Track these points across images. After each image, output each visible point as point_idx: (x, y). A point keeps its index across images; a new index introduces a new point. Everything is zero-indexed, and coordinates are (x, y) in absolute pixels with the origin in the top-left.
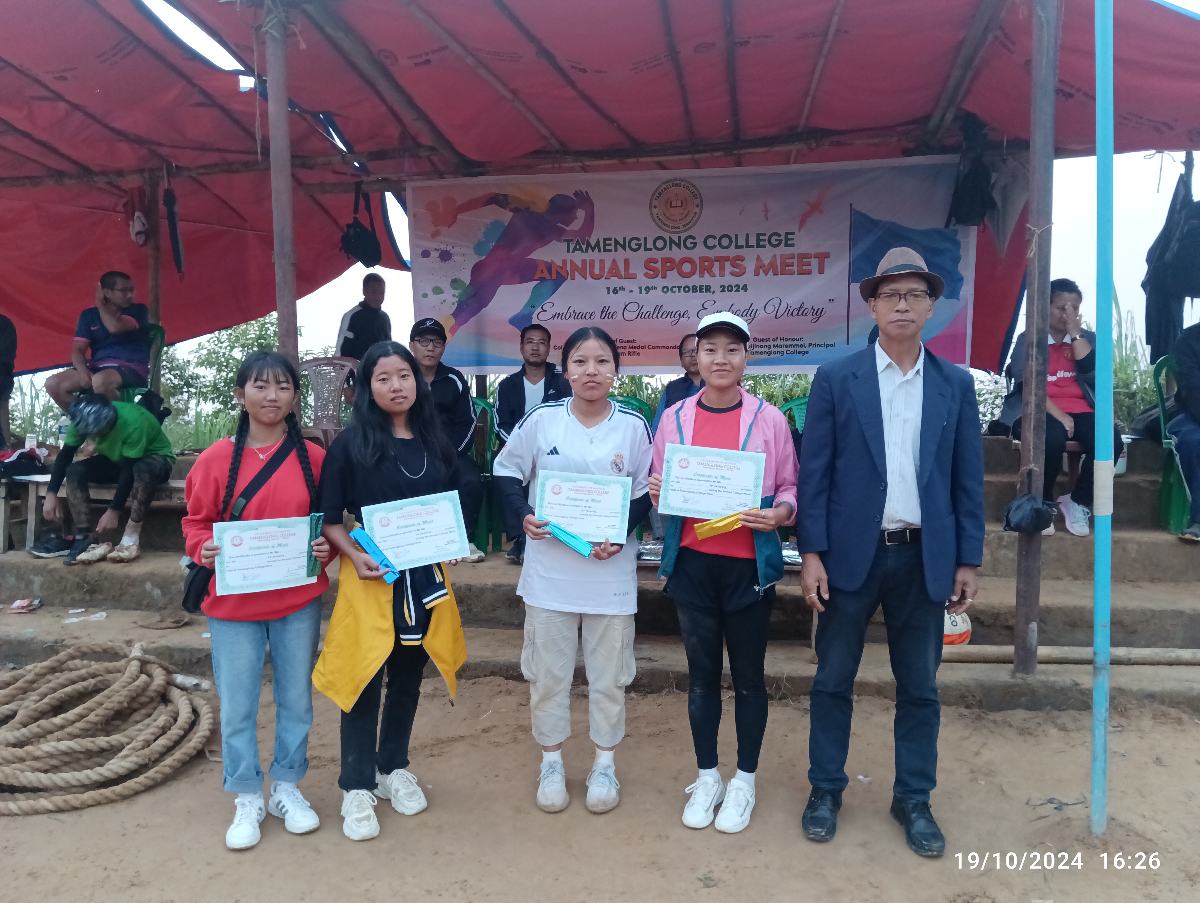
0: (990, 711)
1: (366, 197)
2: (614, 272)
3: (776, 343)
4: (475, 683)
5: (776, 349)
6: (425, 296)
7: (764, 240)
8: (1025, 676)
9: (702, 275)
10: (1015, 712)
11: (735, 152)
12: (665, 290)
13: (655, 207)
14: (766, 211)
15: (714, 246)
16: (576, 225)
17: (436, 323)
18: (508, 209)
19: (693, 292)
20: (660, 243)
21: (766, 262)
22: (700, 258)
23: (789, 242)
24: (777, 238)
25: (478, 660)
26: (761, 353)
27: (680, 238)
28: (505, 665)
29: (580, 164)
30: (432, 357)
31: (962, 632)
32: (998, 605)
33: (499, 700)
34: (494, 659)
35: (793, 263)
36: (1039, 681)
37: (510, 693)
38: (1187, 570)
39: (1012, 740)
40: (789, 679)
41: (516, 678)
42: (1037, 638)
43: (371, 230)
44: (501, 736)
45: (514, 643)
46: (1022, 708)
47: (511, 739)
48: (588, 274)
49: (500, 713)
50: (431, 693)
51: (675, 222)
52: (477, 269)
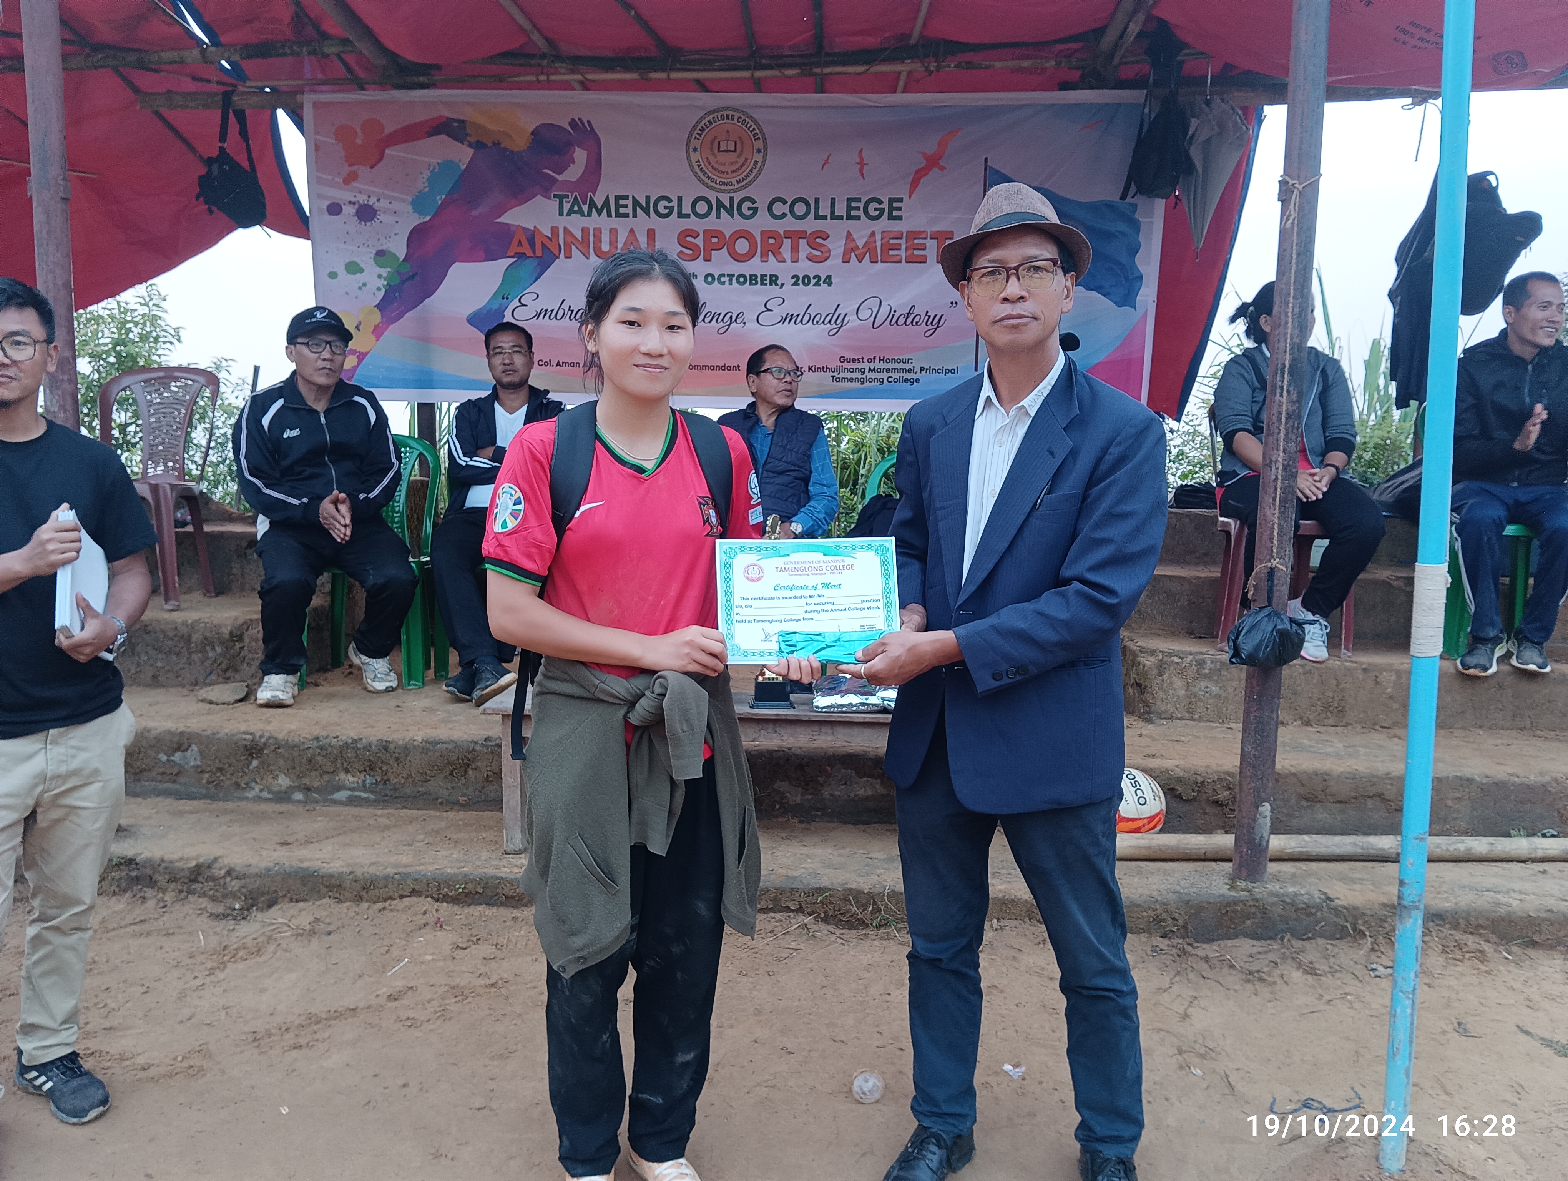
0: (1197, 942)
1: (241, 116)
3: (872, 366)
4: (384, 909)
5: (873, 375)
6: (333, 275)
7: (858, 209)
8: (1250, 885)
9: (764, 257)
10: (1237, 942)
11: (817, 70)
12: (710, 279)
13: (695, 150)
14: (862, 164)
15: (784, 215)
16: (574, 173)
17: (331, 315)
18: (466, 143)
19: (751, 284)
20: (702, 208)
21: (860, 243)
22: (762, 232)
23: (895, 213)
24: (878, 206)
25: (390, 871)
26: (851, 380)
27: (732, 199)
28: (434, 880)
29: (578, 77)
30: (330, 369)
31: (1154, 813)
32: (1203, 769)
33: (421, 939)
34: (417, 868)
35: (900, 244)
36: (1273, 894)
37: (441, 926)
38: (1464, 712)
39: (1235, 991)
40: (892, 895)
41: (455, 900)
42: (1269, 824)
43: (248, 169)
44: (420, 1006)
45: (455, 837)
46: (1246, 936)
47: (436, 1012)
48: (592, 251)
49: (422, 963)
50: (308, 927)
51: (725, 175)
52: (416, 236)
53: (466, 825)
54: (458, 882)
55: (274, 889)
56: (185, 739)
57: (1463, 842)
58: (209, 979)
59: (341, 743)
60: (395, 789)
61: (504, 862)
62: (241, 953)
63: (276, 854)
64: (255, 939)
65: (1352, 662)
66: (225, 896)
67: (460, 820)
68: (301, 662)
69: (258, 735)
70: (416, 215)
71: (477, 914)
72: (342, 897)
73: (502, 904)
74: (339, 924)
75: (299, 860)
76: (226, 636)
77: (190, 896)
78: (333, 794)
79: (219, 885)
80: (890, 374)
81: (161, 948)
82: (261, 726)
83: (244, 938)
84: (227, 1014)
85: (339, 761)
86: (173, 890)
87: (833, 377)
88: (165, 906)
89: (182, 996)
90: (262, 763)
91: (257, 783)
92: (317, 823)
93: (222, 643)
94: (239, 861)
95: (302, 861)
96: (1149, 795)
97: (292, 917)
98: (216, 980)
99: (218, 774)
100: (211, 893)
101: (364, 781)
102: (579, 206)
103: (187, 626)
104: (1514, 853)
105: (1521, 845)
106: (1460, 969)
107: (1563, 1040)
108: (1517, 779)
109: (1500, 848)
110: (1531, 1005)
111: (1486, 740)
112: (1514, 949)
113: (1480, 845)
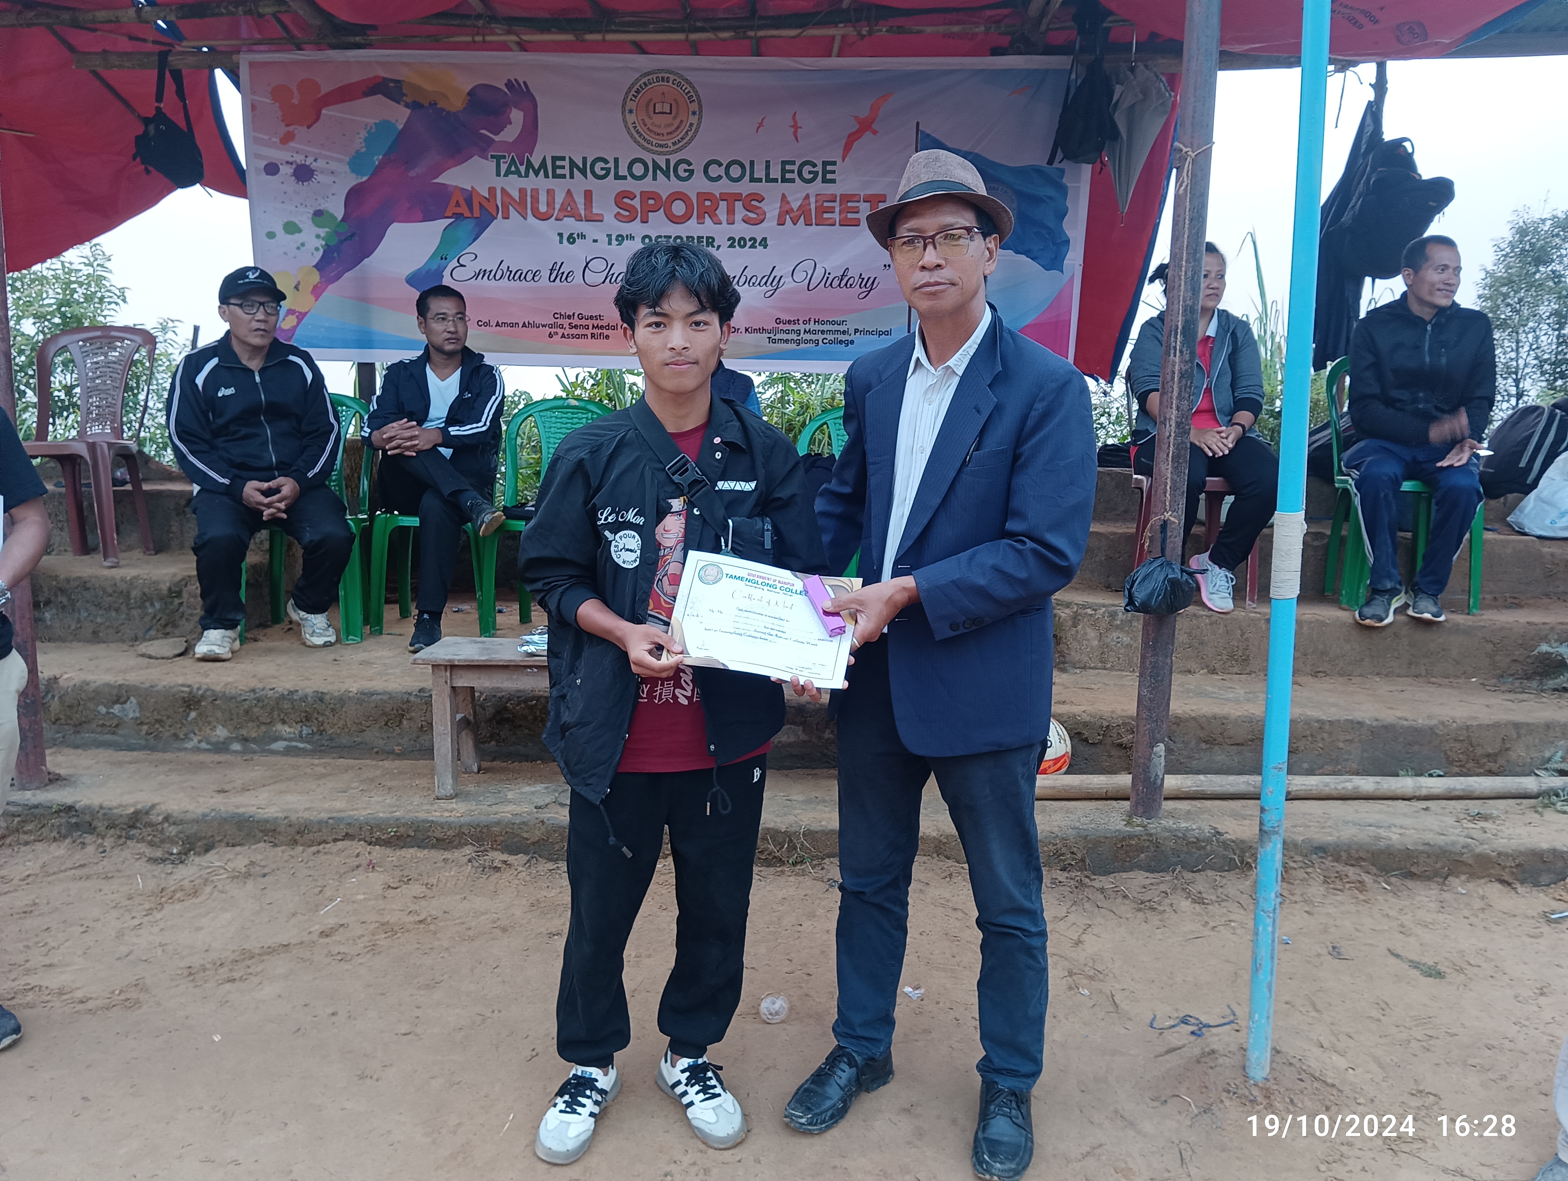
0: (1095, 875)
1: (177, 76)
2: (569, 210)
3: (807, 327)
4: (318, 852)
5: (808, 337)
6: (271, 235)
7: (793, 172)
8: (1146, 821)
9: (701, 220)
10: (1131, 874)
11: (751, 33)
13: (631, 111)
14: (796, 127)
15: (719, 178)
16: (510, 134)
17: (264, 275)
18: (402, 103)
20: (638, 169)
21: (795, 205)
22: (698, 194)
23: (829, 176)
24: (811, 169)
25: (324, 816)
26: (787, 341)
27: (668, 161)
28: (367, 824)
29: (515, 38)
30: (264, 330)
31: (1059, 755)
32: (1109, 714)
33: (354, 880)
34: (351, 813)
35: (834, 207)
36: (1165, 829)
37: (373, 867)
38: (1362, 660)
39: (1127, 919)
40: (808, 833)
41: (386, 843)
42: (1163, 764)
43: (184, 128)
44: (351, 942)
45: (389, 784)
46: (1141, 868)
47: (366, 947)
48: (529, 211)
49: (354, 902)
50: (244, 870)
51: (660, 137)
52: (354, 196)
53: (400, 773)
54: (390, 826)
55: (210, 834)
56: (124, 692)
57: (1350, 781)
58: (146, 918)
59: (277, 695)
60: (331, 739)
61: (436, 807)
62: (178, 895)
63: (212, 801)
64: (192, 881)
65: (1256, 612)
66: (163, 841)
67: (395, 769)
68: (239, 617)
69: (196, 687)
70: (354, 175)
71: (409, 856)
72: (277, 841)
73: (433, 847)
74: (274, 866)
75: (235, 806)
76: (165, 592)
77: (129, 842)
78: (270, 745)
79: (157, 830)
80: (825, 336)
81: (100, 890)
82: (199, 679)
83: (182, 880)
84: (163, 951)
85: (276, 712)
86: (112, 836)
87: (769, 338)
88: (104, 851)
89: (120, 935)
90: (200, 715)
91: (195, 734)
92: (255, 772)
93: (161, 599)
94: (176, 808)
95: (237, 807)
96: (1055, 739)
97: (229, 860)
98: (152, 920)
99: (157, 726)
100: (149, 838)
101: (301, 732)
102: (516, 167)
103: (126, 582)
104: (1399, 792)
105: (1406, 783)
106: (1339, 898)
107: (1431, 963)
108: (1405, 723)
109: (1385, 786)
110: (1404, 931)
111: (1383, 687)
112: (1393, 880)
113: (1367, 784)
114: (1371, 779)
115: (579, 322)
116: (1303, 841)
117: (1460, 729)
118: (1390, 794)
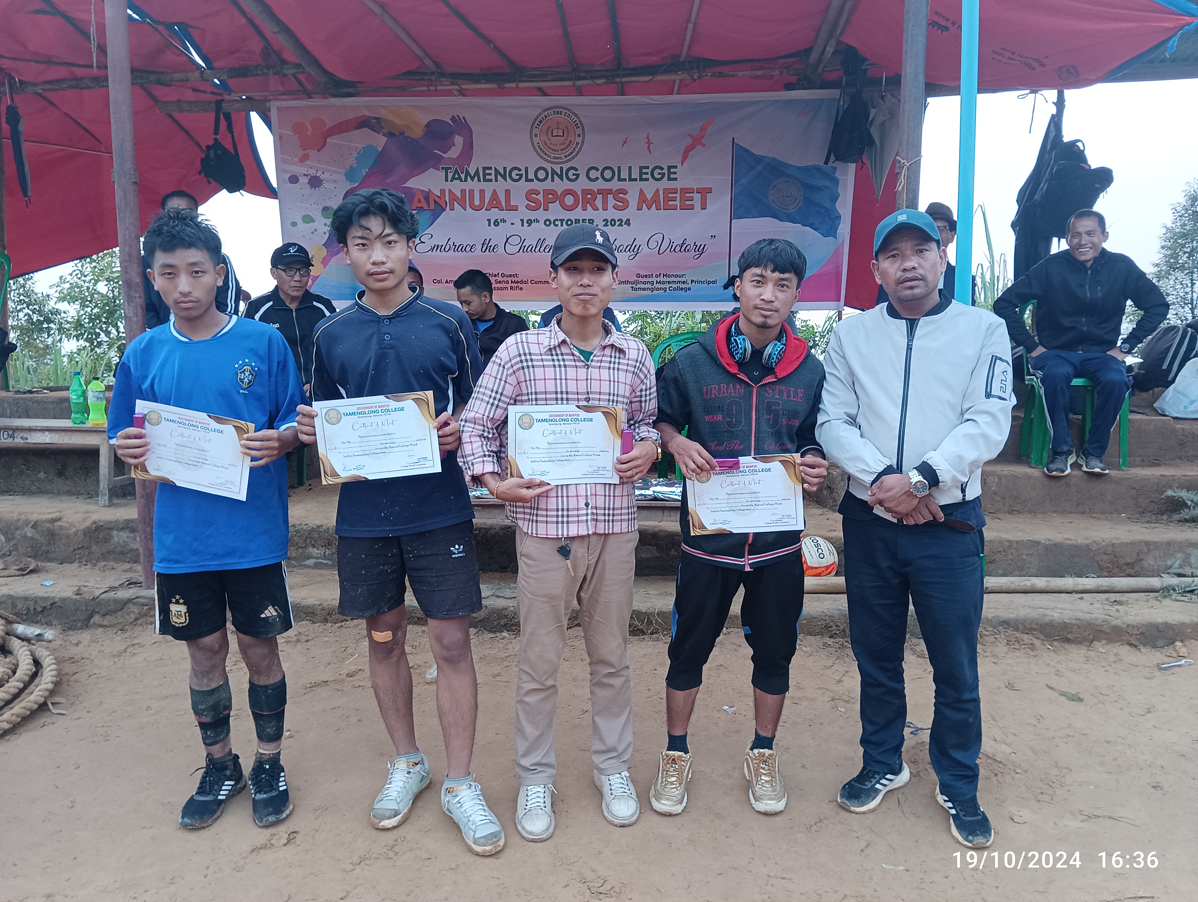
1: (228, 117)
2: (495, 203)
3: (659, 279)
5: (659, 286)
6: (294, 224)
7: (647, 173)
9: (584, 207)
11: (618, 80)
12: (548, 223)
13: (536, 135)
14: (649, 143)
15: (597, 178)
16: (454, 153)
17: (301, 249)
18: (381, 133)
20: (541, 174)
21: (649, 197)
22: (583, 190)
23: (672, 176)
24: (661, 171)
26: (644, 289)
27: (561, 169)
29: (457, 87)
30: (298, 287)
31: (829, 564)
35: (676, 197)
40: (661, 614)
43: (233, 153)
48: (468, 205)
50: (294, 637)
51: (557, 153)
57: (1029, 580)
59: (309, 529)
70: (349, 183)
72: (314, 620)
74: (313, 635)
78: (306, 561)
85: (309, 540)
87: (632, 287)
96: (826, 552)
101: (325, 553)
102: (459, 175)
104: (1063, 588)
105: (1068, 582)
106: (1016, 654)
107: (1074, 692)
108: (1069, 542)
109: (1054, 584)
110: (1058, 674)
111: (1057, 520)
112: (1055, 643)
113: (1041, 582)
114: (1044, 579)
115: (501, 279)
116: (993, 617)
117: (1107, 546)
118: (1056, 589)
